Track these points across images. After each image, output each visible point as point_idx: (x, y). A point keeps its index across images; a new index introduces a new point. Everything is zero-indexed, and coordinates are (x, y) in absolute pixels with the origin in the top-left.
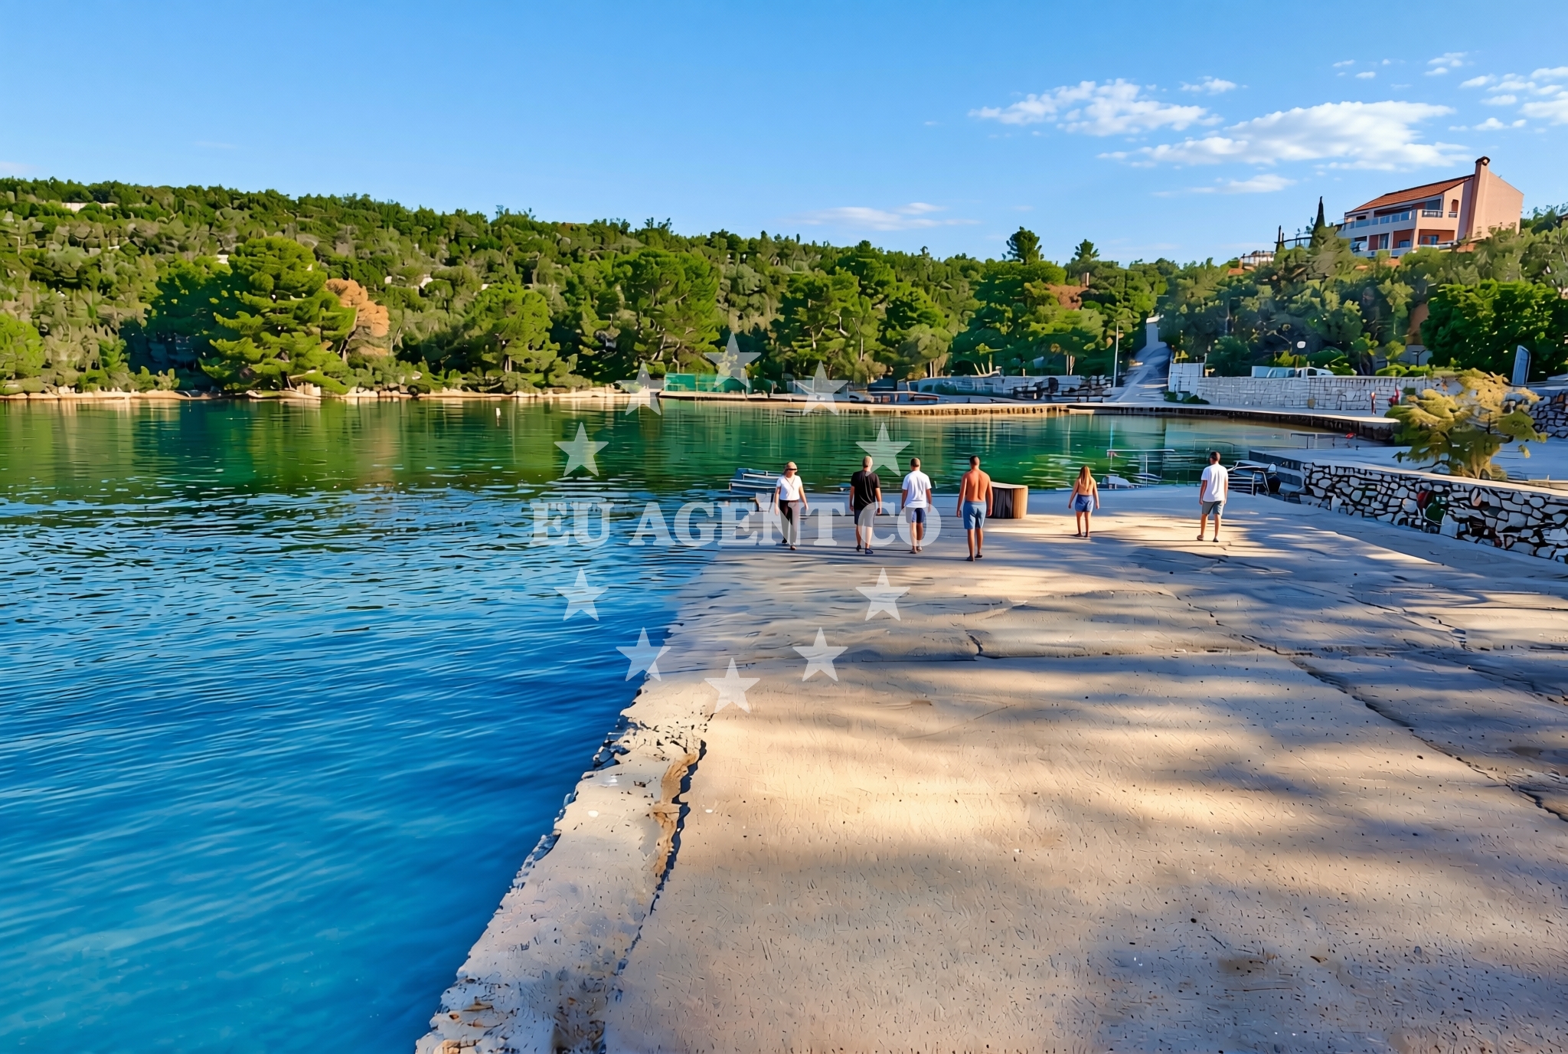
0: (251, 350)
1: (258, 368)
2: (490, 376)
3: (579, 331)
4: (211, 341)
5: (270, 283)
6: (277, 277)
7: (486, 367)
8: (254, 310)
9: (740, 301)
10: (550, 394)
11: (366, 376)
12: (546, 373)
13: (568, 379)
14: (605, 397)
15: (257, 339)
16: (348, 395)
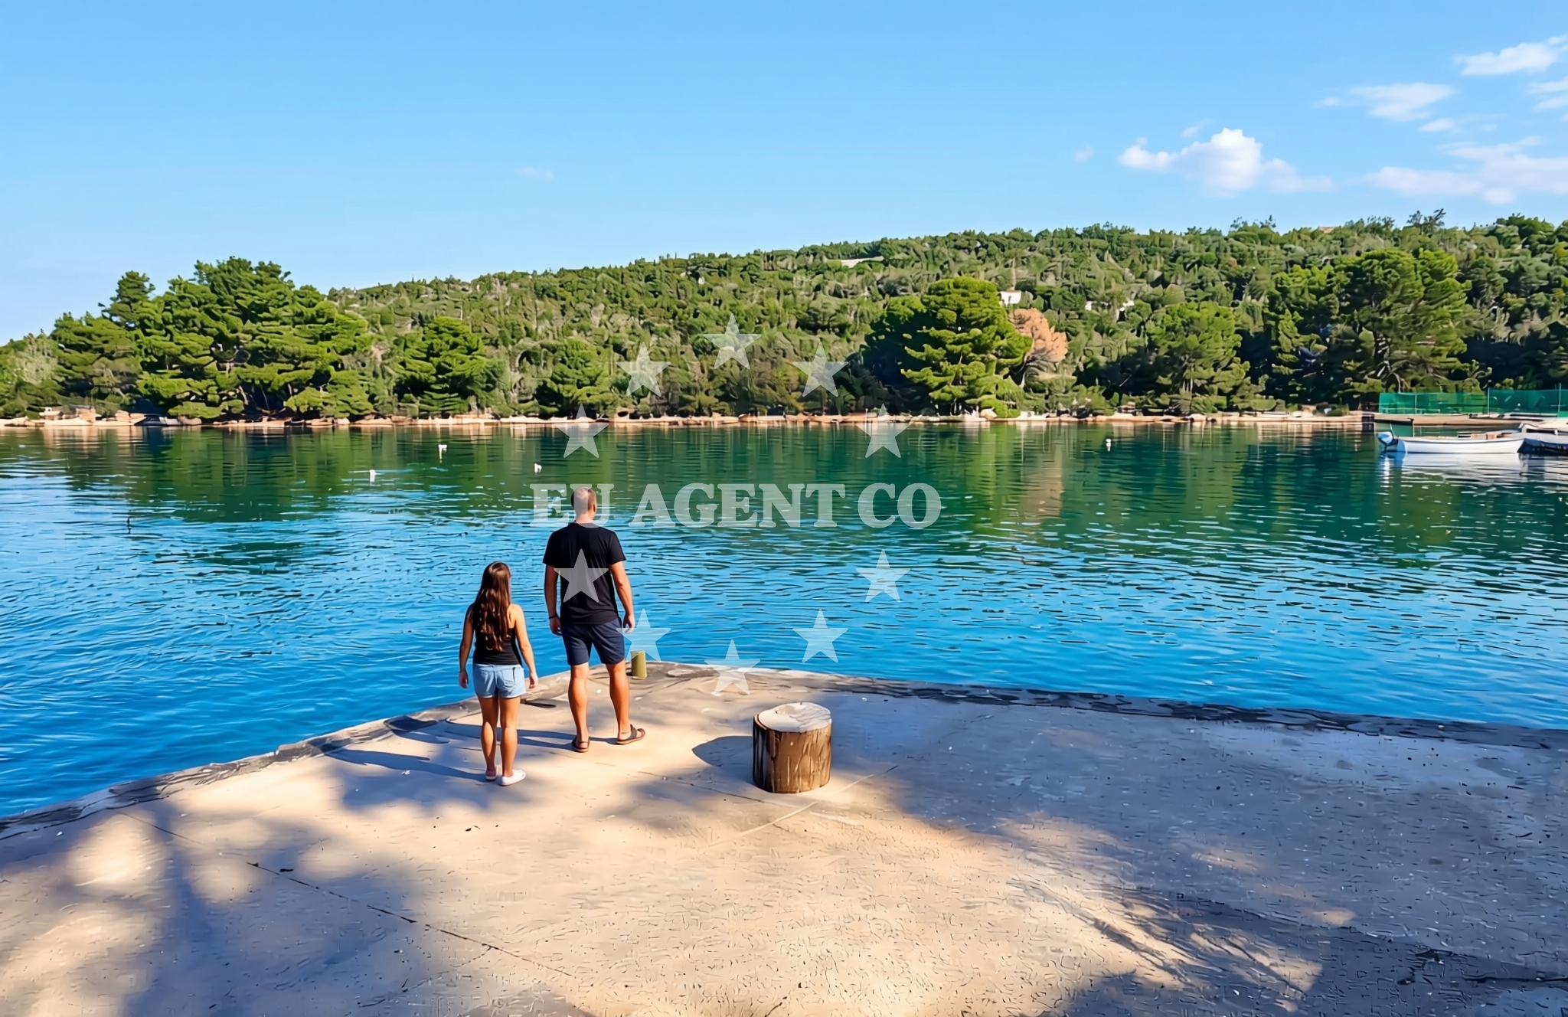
0: (934, 380)
1: (935, 395)
2: (1165, 399)
3: (1274, 347)
4: (902, 371)
5: (952, 316)
6: (959, 311)
7: (1161, 389)
8: (938, 343)
9: (1515, 301)
10: (1234, 417)
11: (1040, 400)
12: (1229, 396)
13: (1258, 401)
14: (1304, 420)
15: (936, 368)
16: (1019, 418)
